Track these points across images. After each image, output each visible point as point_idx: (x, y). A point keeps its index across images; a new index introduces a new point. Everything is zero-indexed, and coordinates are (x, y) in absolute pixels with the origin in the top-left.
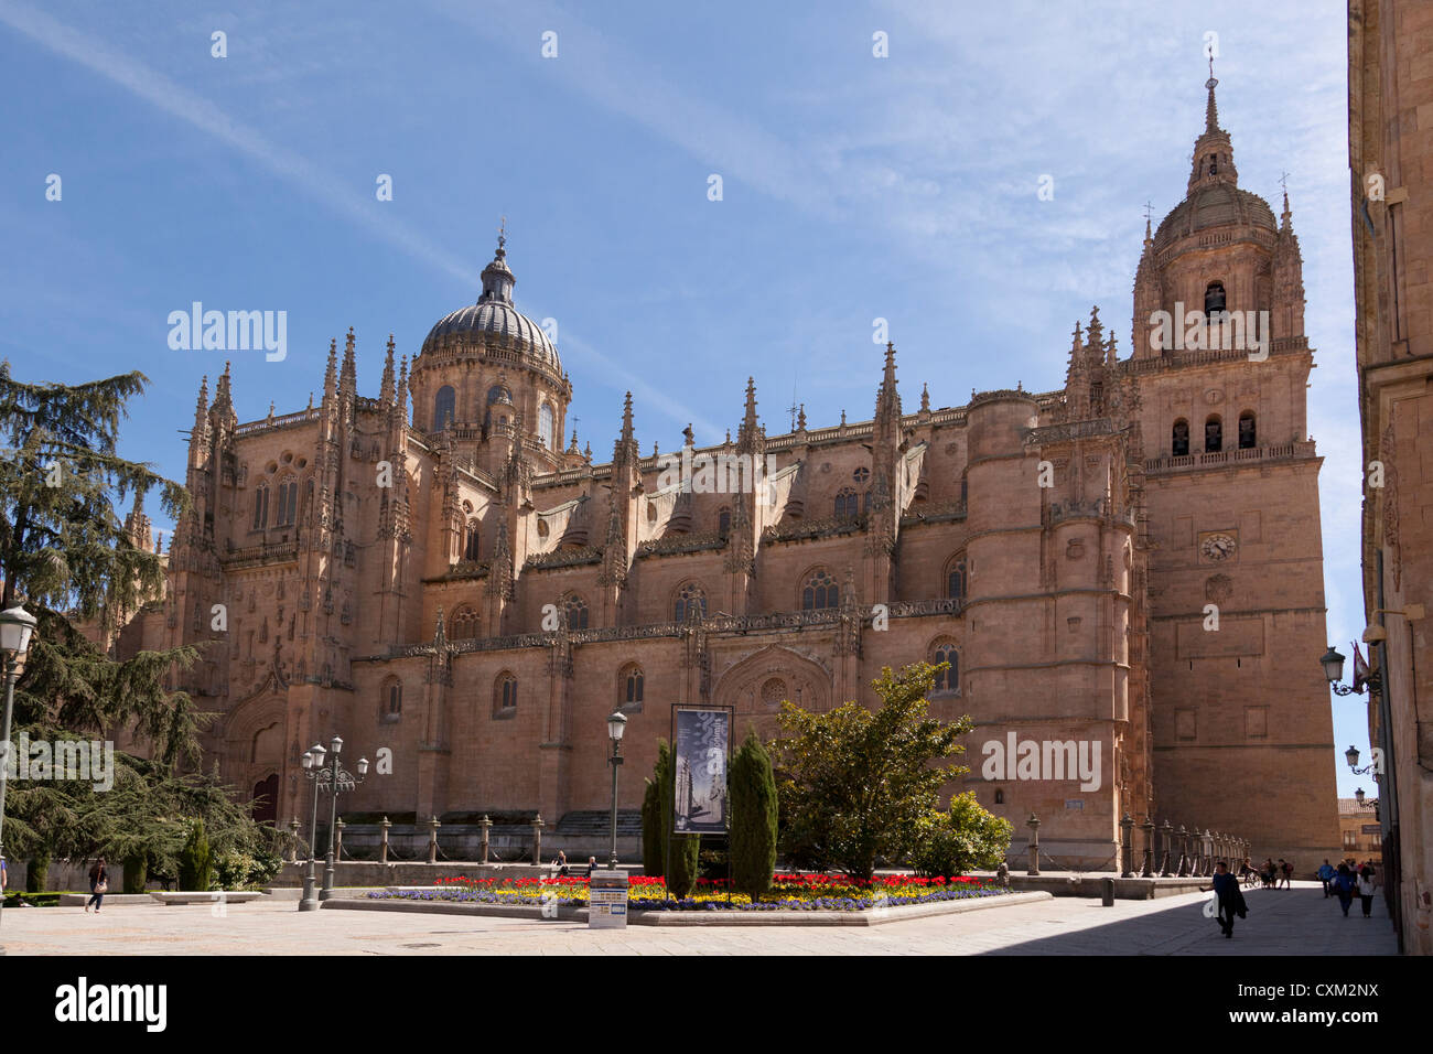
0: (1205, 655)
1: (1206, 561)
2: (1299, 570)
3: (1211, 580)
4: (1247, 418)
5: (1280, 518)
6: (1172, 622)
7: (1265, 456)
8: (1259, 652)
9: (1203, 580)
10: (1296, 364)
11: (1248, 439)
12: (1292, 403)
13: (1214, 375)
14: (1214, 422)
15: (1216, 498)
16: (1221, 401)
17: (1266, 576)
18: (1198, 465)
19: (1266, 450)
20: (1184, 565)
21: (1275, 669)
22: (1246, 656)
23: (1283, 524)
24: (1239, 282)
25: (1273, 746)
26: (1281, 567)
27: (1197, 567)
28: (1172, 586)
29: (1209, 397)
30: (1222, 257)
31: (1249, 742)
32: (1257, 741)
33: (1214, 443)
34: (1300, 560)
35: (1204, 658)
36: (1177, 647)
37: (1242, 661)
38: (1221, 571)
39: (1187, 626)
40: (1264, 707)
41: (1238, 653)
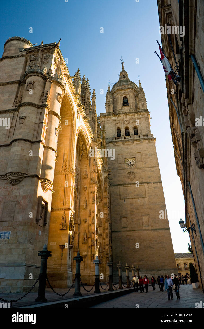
0: (129, 197)
1: (127, 167)
2: (153, 170)
3: (129, 173)
4: (136, 128)
5: (147, 154)
6: (118, 186)
7: (141, 138)
8: (144, 196)
9: (127, 173)
10: (146, 115)
11: (136, 133)
12: (146, 125)
13: (126, 117)
14: (127, 129)
15: (129, 148)
16: (128, 123)
17: (144, 172)
18: (123, 139)
19: (141, 136)
20: (121, 168)
21: (150, 202)
22: (140, 198)
23: (148, 156)
24: (131, 97)
25: (152, 230)
26: (147, 169)
27: (125, 169)
28: (118, 175)
29: (125, 122)
30: (126, 91)
31: (144, 228)
32: (147, 228)
33: (127, 134)
34: (153, 167)
35: (128, 199)
36: (120, 195)
37: (140, 199)
38: (132, 170)
39: (123, 188)
40: (148, 215)
41: (138, 197)
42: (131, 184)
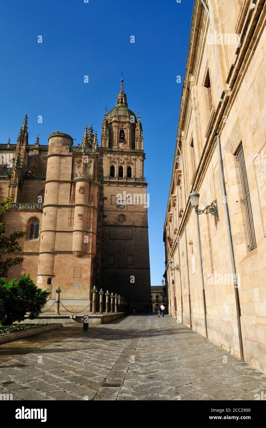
0: (117, 238)
1: (118, 209)
2: (141, 215)
3: (120, 215)
4: (129, 169)
6: (109, 227)
7: (134, 181)
8: (131, 238)
9: (117, 215)
11: (129, 175)
13: (122, 156)
14: (121, 169)
15: (121, 191)
16: (123, 163)
17: (133, 215)
18: (117, 180)
20: (112, 210)
21: (135, 244)
22: (128, 239)
25: (135, 268)
26: (137, 213)
27: (116, 211)
28: (109, 216)
29: (120, 161)
31: (129, 267)
32: (130, 267)
33: (121, 174)
34: (142, 212)
35: (117, 239)
36: (110, 235)
37: (127, 241)
38: (122, 213)
39: (113, 229)
40: (133, 256)
41: (126, 238)
42: (120, 226)
